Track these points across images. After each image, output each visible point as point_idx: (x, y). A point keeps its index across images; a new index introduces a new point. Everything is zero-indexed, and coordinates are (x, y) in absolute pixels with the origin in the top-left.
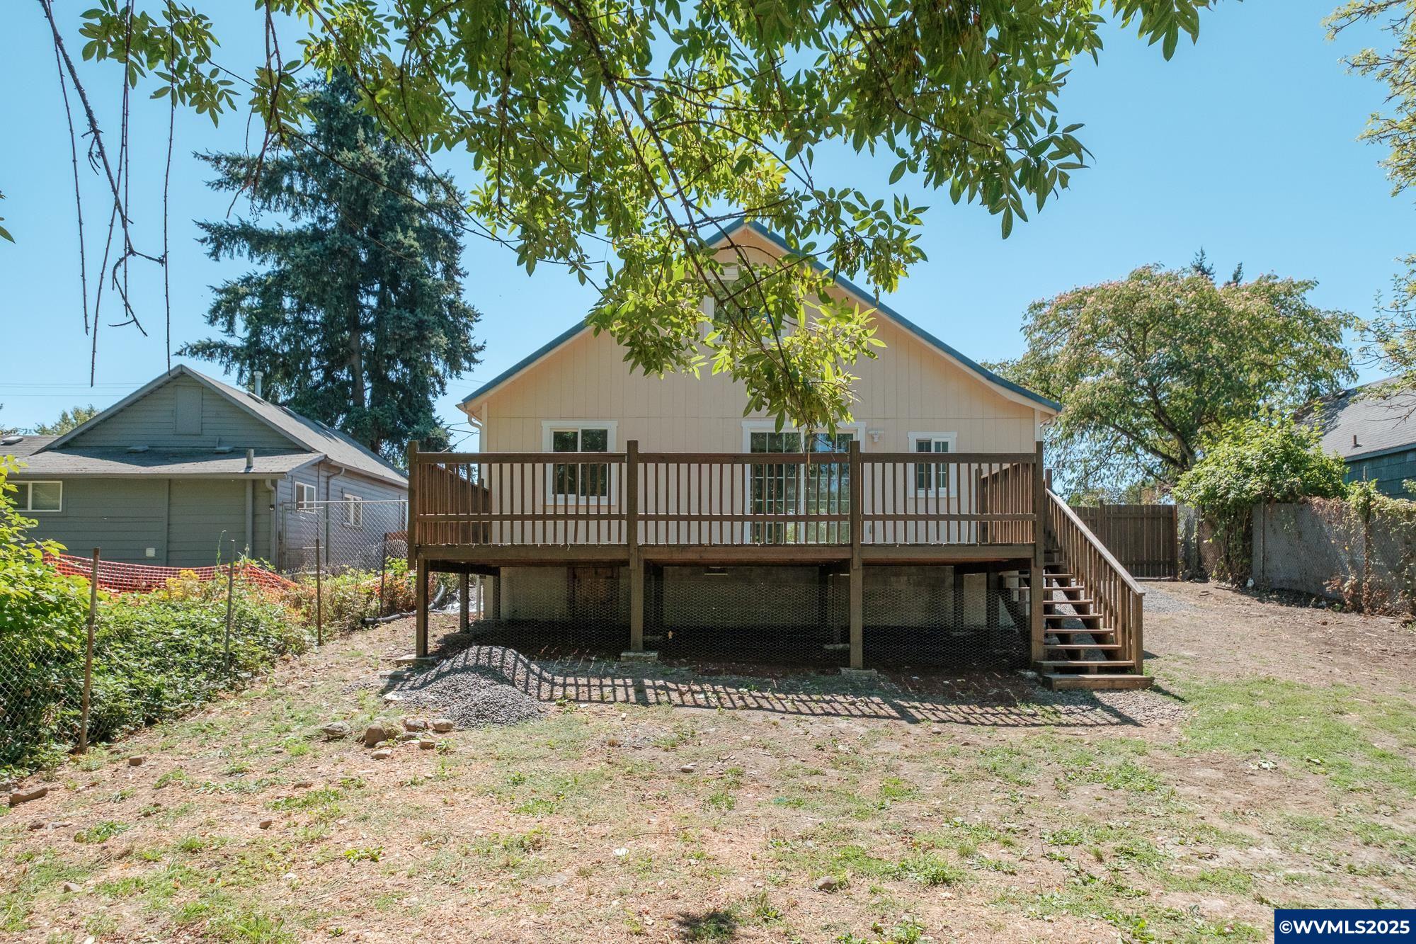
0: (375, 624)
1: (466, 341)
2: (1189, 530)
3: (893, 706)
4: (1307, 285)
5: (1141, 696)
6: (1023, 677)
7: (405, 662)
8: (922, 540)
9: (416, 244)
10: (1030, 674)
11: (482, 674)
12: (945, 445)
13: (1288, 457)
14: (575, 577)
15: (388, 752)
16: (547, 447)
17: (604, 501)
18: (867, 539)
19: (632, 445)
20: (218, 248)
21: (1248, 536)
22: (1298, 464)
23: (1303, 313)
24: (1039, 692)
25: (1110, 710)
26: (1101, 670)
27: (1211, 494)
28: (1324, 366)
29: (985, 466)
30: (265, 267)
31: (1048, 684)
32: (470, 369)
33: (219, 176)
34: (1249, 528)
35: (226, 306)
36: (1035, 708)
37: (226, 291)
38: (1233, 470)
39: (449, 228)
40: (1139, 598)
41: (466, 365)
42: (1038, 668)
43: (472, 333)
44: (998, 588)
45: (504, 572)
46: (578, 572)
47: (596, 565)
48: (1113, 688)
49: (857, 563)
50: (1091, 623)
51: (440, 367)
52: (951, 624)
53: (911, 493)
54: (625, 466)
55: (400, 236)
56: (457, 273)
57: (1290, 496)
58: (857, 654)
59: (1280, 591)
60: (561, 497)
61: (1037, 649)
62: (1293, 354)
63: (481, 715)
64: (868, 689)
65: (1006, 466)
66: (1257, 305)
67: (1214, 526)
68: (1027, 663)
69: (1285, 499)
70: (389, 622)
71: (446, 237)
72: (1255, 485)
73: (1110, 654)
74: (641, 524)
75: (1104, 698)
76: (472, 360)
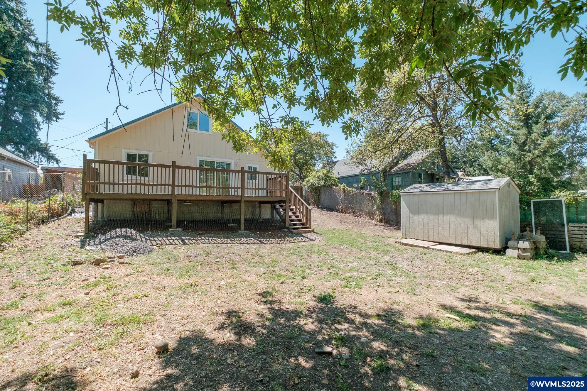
0: (48, 222)
1: (55, 110)
2: (306, 193)
3: (258, 240)
4: (327, 135)
5: (312, 234)
6: (284, 231)
7: (80, 236)
8: (260, 195)
9: (33, 68)
10: (286, 230)
11: (126, 238)
12: (256, 168)
13: (328, 177)
14: (135, 204)
15: (109, 266)
16: (124, 159)
17: (147, 178)
18: (246, 195)
19: (174, 163)
21: (319, 195)
22: (330, 178)
23: (326, 142)
24: (289, 234)
25: (307, 237)
26: (302, 228)
27: (312, 184)
28: (330, 155)
29: (270, 176)
31: (291, 232)
32: (57, 121)
34: (320, 193)
36: (290, 239)
38: (317, 179)
39: (49, 65)
40: (310, 210)
41: (54, 119)
42: (288, 228)
43: (58, 107)
44: (274, 208)
45: (105, 202)
46: (136, 202)
47: (143, 200)
48: (306, 232)
49: (243, 201)
50: (297, 217)
51: (39, 118)
52: (258, 217)
53: (249, 181)
54: (171, 169)
55: (24, 63)
56: (50, 82)
57: (329, 186)
58: (242, 226)
59: (326, 208)
60: (130, 177)
61: (287, 224)
62: (323, 151)
63: (135, 252)
64: (248, 236)
65: (275, 176)
66: (317, 138)
67: (311, 192)
68: (285, 227)
69: (328, 187)
70: (53, 221)
71: (48, 68)
72: (322, 183)
73: (303, 224)
74: (176, 188)
75: (304, 235)
76: (57, 118)
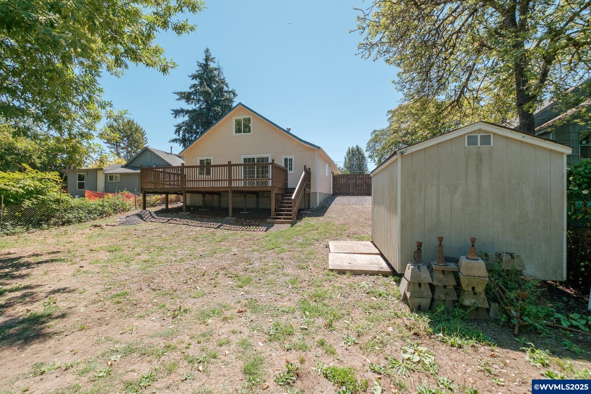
9: (220, 110)
16: (199, 164)
20: (176, 115)
26: (285, 219)
30: (186, 118)
33: (179, 97)
35: (179, 128)
37: (178, 126)
55: (216, 108)
